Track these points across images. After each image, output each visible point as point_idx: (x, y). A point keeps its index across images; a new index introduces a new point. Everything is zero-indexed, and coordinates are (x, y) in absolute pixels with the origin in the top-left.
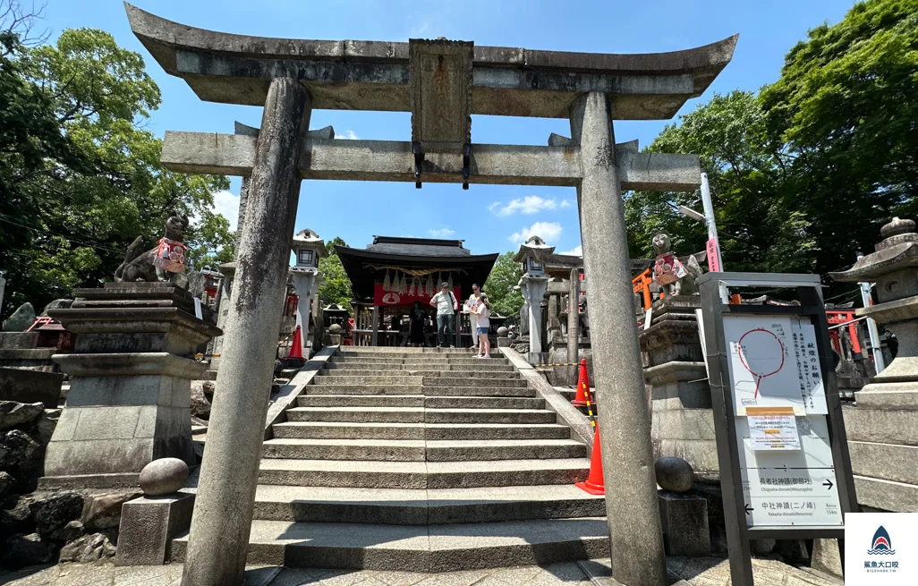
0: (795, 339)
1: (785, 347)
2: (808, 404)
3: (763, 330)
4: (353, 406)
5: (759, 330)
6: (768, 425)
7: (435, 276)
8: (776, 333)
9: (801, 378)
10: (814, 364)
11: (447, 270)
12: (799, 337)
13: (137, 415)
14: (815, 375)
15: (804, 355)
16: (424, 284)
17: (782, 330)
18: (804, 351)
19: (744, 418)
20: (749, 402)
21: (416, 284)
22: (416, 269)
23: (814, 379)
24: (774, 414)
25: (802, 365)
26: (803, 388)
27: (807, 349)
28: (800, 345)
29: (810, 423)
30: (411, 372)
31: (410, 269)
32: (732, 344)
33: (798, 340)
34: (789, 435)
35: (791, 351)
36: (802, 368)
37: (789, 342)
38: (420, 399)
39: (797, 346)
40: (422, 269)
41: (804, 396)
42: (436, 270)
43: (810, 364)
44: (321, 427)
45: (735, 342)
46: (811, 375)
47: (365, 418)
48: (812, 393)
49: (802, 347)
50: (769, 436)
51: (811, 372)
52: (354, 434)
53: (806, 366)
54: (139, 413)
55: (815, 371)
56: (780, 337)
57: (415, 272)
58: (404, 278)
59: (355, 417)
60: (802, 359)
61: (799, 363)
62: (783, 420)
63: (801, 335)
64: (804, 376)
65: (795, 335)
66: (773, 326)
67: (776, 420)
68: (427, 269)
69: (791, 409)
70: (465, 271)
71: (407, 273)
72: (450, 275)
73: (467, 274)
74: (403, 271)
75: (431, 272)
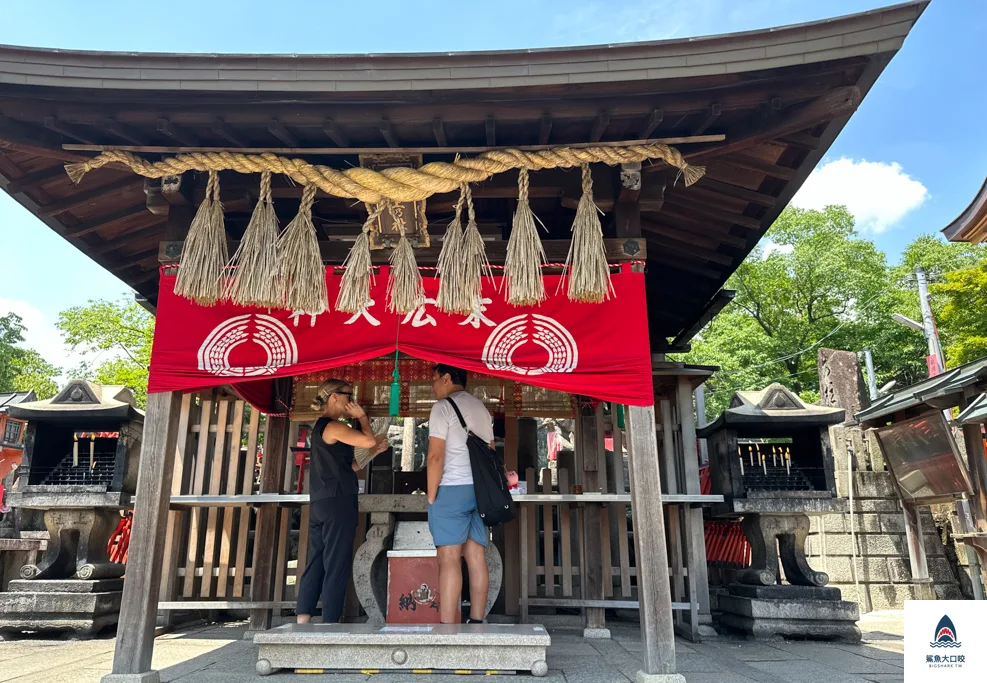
22: (377, 164)
40: (415, 162)
42: (501, 160)
57: (369, 177)
58: (305, 221)
70: (675, 160)
71: (328, 188)
72: (587, 187)
73: (693, 176)
74: (302, 180)
75: (471, 177)
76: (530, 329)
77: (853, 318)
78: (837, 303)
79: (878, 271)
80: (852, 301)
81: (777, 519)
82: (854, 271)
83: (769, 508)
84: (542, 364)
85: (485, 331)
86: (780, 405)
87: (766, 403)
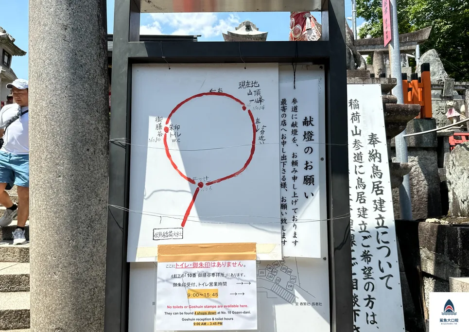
0: (284, 109)
1: (259, 127)
2: (289, 238)
3: (220, 94)
5: (211, 93)
6: (196, 280)
8: (245, 99)
9: (283, 185)
10: (309, 157)
12: (290, 105)
14: (309, 180)
15: (294, 140)
17: (258, 93)
18: (295, 132)
19: (151, 266)
20: (166, 235)
23: (308, 188)
24: (214, 258)
25: (290, 160)
26: (284, 206)
27: (302, 129)
28: (289, 122)
29: (294, 273)
32: (152, 121)
33: (289, 112)
34: (238, 300)
35: (272, 134)
36: (289, 167)
37: (270, 116)
39: (284, 123)
41: (283, 221)
43: (302, 158)
45: (159, 119)
46: (301, 179)
48: (298, 216)
49: (293, 125)
50: (196, 301)
51: (302, 173)
53: (294, 163)
55: (309, 173)
56: (251, 106)
60: (290, 148)
61: (284, 158)
62: (232, 270)
63: (294, 101)
64: (289, 182)
65: (284, 102)
66: (242, 85)
67: (216, 270)
69: (252, 246)
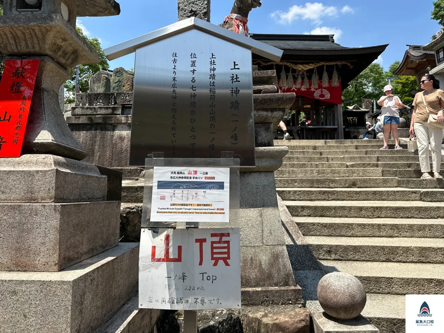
4: (338, 200)
7: (320, 71)
11: (332, 63)
13: (259, 219)
16: (310, 78)
21: (303, 78)
22: (302, 64)
30: (348, 164)
31: (296, 64)
38: (415, 192)
40: (308, 64)
42: (322, 64)
44: (352, 224)
47: (375, 213)
52: (390, 232)
54: (261, 216)
57: (301, 66)
58: (290, 74)
59: (363, 212)
68: (313, 63)
70: (349, 64)
71: (294, 67)
72: (335, 68)
73: (352, 67)
74: (289, 66)
75: (317, 66)
76: (322, 91)
77: (370, 90)
78: (365, 85)
79: (380, 74)
80: (371, 84)
81: (354, 133)
82: (372, 74)
83: (353, 130)
84: (324, 97)
85: (314, 92)
86: (356, 109)
87: (354, 108)
